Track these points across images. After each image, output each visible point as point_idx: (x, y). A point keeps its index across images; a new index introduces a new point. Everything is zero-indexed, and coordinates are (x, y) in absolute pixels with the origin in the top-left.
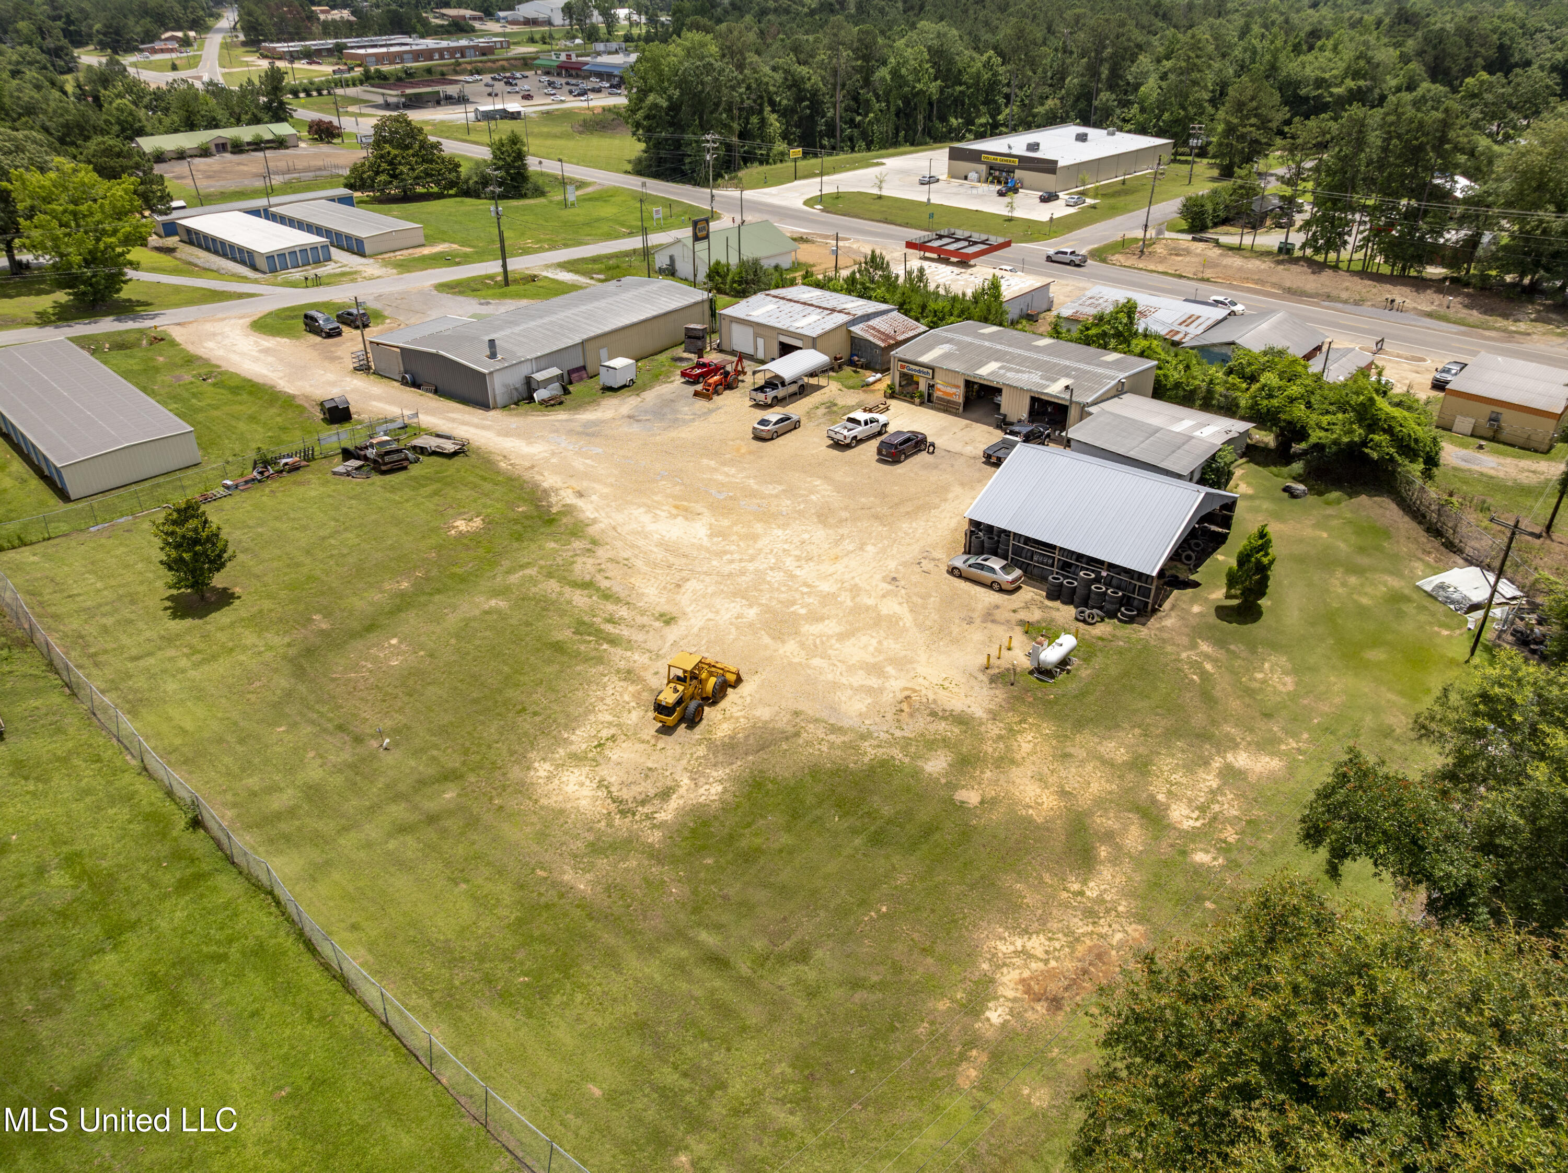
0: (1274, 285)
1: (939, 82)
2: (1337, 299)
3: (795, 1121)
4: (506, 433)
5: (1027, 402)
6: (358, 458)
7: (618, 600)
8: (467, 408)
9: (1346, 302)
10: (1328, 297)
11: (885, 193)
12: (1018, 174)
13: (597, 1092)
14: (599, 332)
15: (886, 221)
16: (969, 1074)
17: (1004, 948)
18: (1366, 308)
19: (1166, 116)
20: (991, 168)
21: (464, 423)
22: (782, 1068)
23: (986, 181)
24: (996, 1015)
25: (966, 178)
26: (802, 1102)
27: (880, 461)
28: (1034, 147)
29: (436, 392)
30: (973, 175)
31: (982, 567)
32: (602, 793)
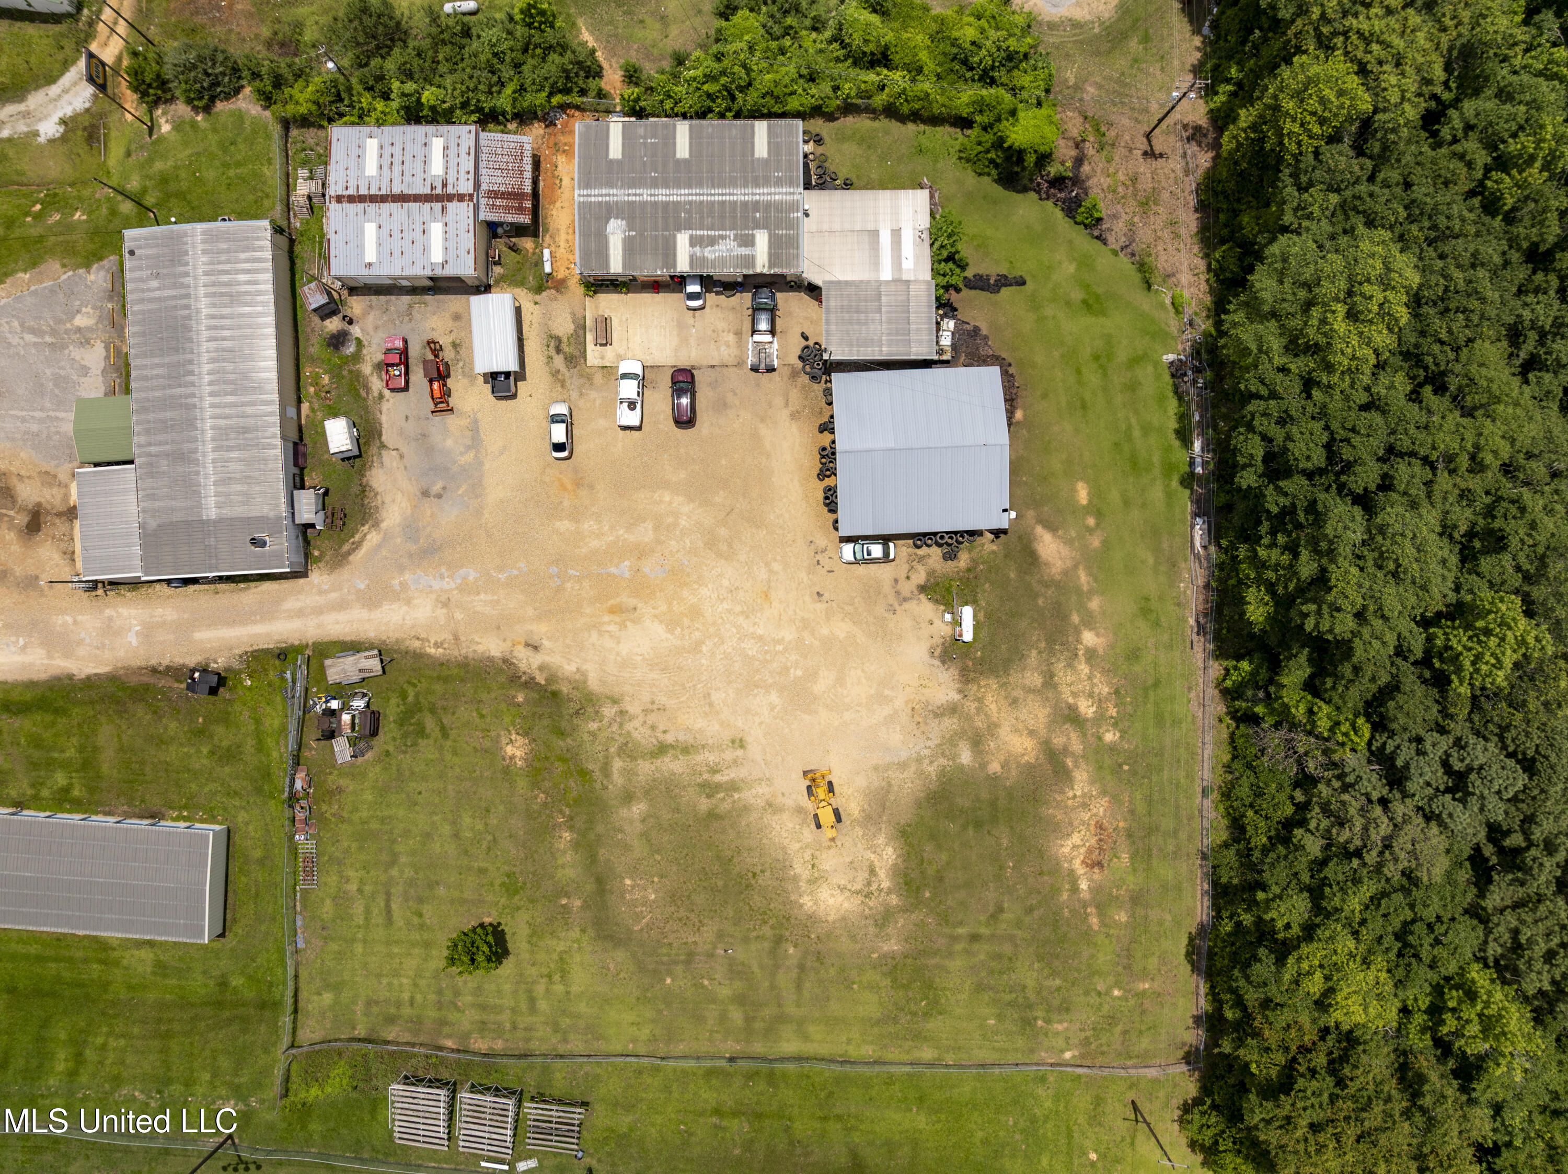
3: (1058, 982)
4: (371, 601)
8: (284, 585)
13: (992, 1022)
16: (1094, 921)
17: (1066, 850)
22: (1036, 965)
24: (1084, 885)
26: (1054, 974)
32: (847, 894)
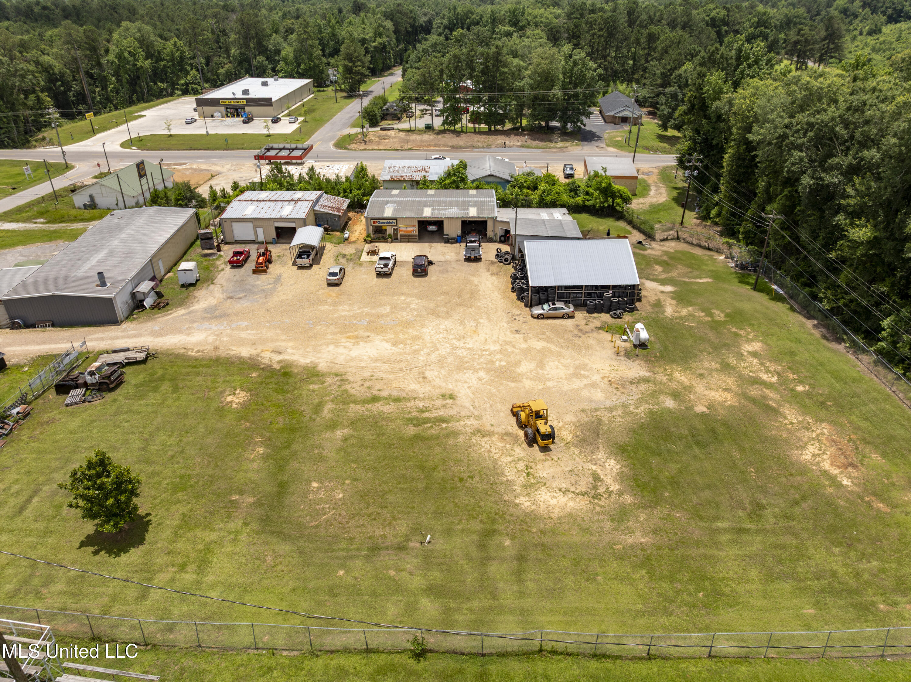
0: (444, 146)
1: (149, 60)
2: (478, 147)
4: (160, 334)
5: (460, 224)
6: (77, 387)
7: (407, 399)
8: (99, 329)
9: (483, 148)
10: (474, 147)
11: (173, 132)
12: (248, 109)
14: (155, 249)
15: (191, 149)
18: (493, 149)
19: (303, 66)
20: (227, 108)
21: (117, 338)
22: (835, 550)
23: (227, 116)
24: (845, 482)
25: (212, 116)
27: (414, 276)
28: (246, 92)
29: (53, 325)
30: (217, 114)
31: (556, 309)
32: (571, 495)
